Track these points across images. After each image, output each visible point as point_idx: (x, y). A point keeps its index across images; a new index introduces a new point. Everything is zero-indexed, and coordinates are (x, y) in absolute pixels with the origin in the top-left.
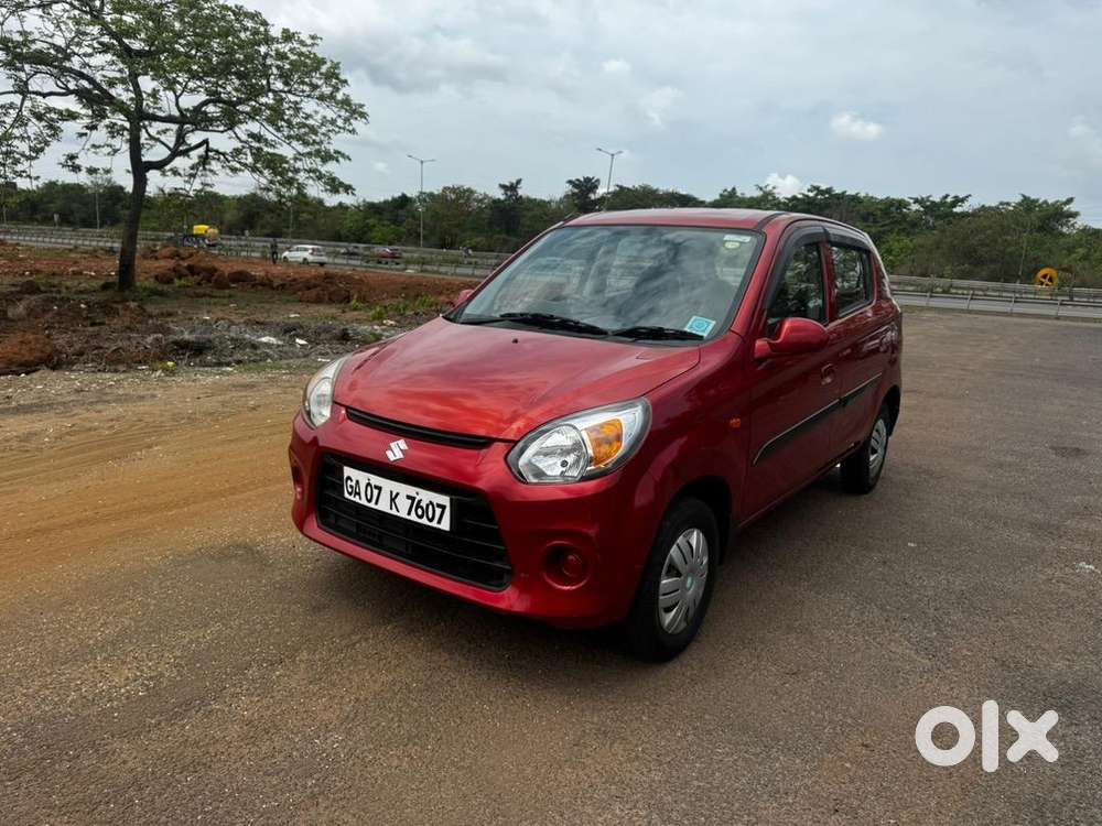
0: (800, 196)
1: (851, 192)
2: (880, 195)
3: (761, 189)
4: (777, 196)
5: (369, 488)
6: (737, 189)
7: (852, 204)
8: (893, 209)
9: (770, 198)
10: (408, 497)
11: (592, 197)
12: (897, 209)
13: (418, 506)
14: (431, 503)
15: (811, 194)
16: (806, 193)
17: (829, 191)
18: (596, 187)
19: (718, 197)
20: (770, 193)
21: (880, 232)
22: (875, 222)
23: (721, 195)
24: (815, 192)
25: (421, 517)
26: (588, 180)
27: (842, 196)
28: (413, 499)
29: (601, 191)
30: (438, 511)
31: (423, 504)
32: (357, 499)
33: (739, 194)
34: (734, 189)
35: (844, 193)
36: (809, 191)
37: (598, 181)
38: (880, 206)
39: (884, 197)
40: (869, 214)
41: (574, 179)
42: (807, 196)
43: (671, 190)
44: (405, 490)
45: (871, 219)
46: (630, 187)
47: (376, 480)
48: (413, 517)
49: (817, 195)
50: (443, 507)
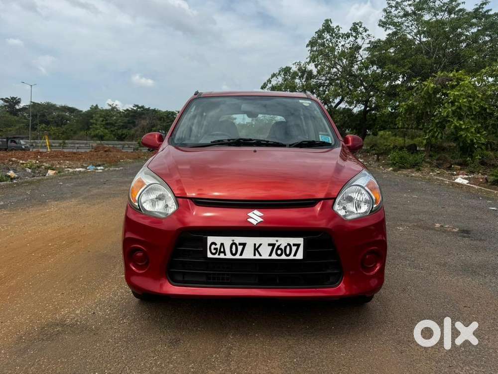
0: (130, 109)
1: (152, 108)
2: (164, 110)
3: (110, 106)
4: (118, 109)
5: (234, 247)
6: (98, 106)
7: (154, 113)
8: (170, 115)
9: (115, 110)
10: (269, 245)
11: (17, 107)
12: (172, 115)
13: (278, 248)
14: (289, 244)
15: (135, 108)
16: (133, 108)
17: (142, 107)
18: (19, 102)
19: (89, 109)
20: (115, 108)
21: (167, 125)
22: (164, 121)
23: (91, 108)
24: (136, 108)
25: (281, 255)
26: (13, 98)
27: (148, 110)
28: (273, 245)
29: (22, 105)
30: (294, 248)
31: (282, 247)
32: (222, 256)
33: (100, 107)
34: (97, 105)
35: (149, 108)
36: (134, 107)
37: (19, 99)
38: (165, 114)
39: (165, 110)
40: (161, 117)
41: (4, 98)
42: (133, 109)
43: (63, 105)
44: (265, 241)
45: (162, 120)
46: (40, 103)
47: (238, 240)
48: (274, 256)
49: (137, 109)
50: (298, 245)
